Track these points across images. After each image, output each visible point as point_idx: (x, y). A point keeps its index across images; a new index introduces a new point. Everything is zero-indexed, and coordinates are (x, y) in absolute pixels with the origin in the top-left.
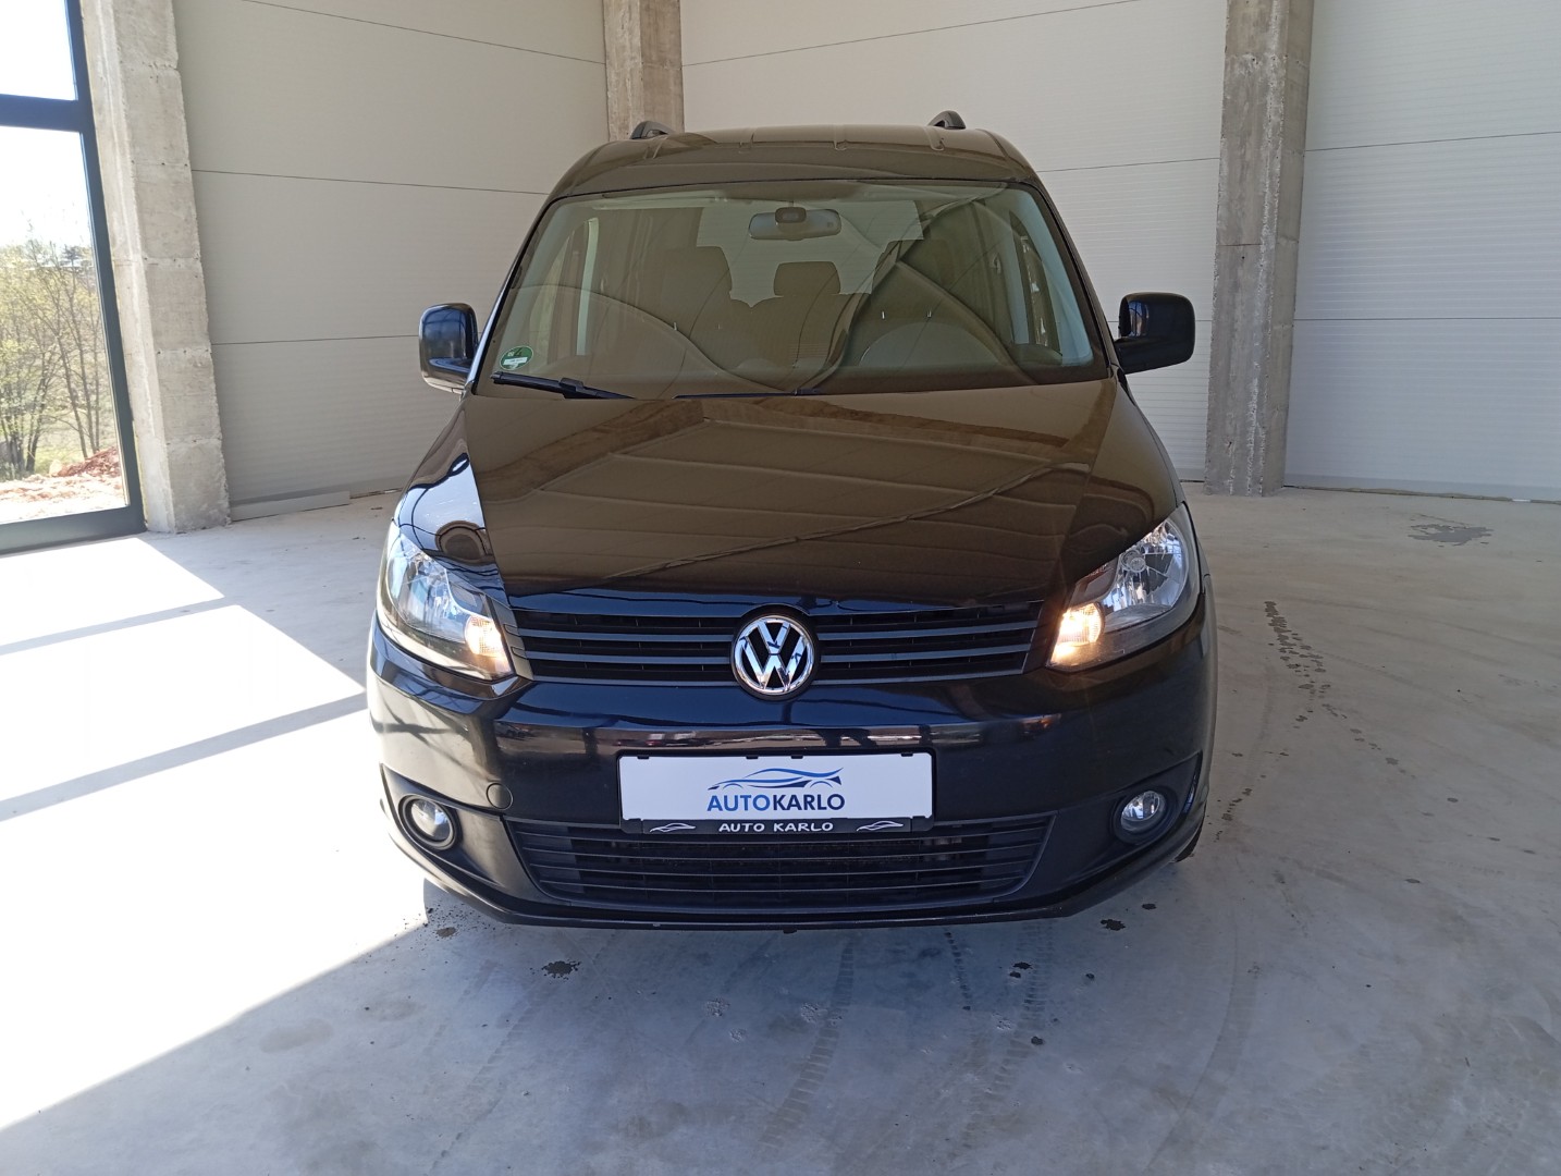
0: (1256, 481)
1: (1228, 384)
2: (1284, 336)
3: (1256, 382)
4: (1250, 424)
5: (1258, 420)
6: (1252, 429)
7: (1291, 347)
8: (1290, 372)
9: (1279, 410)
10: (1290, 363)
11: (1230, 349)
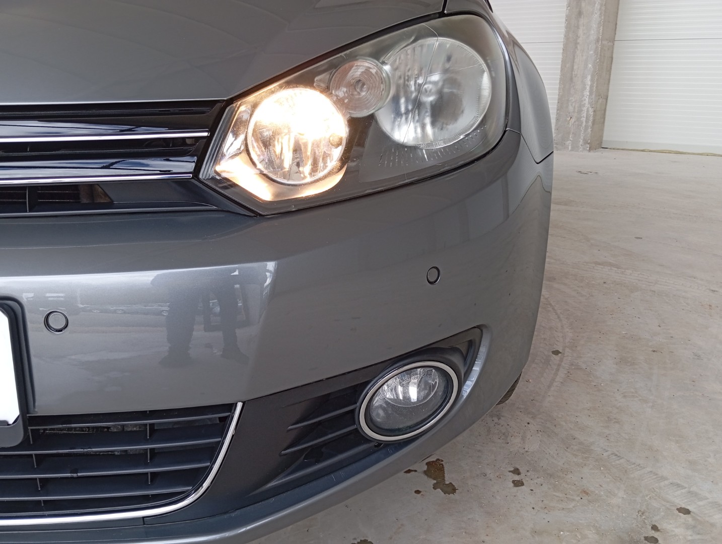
0: (586, 142)
1: (571, 79)
2: (608, 49)
3: (589, 77)
4: (584, 105)
5: (589, 103)
6: (585, 109)
7: (612, 58)
8: (610, 74)
9: (602, 97)
10: (611, 69)
11: (574, 56)
